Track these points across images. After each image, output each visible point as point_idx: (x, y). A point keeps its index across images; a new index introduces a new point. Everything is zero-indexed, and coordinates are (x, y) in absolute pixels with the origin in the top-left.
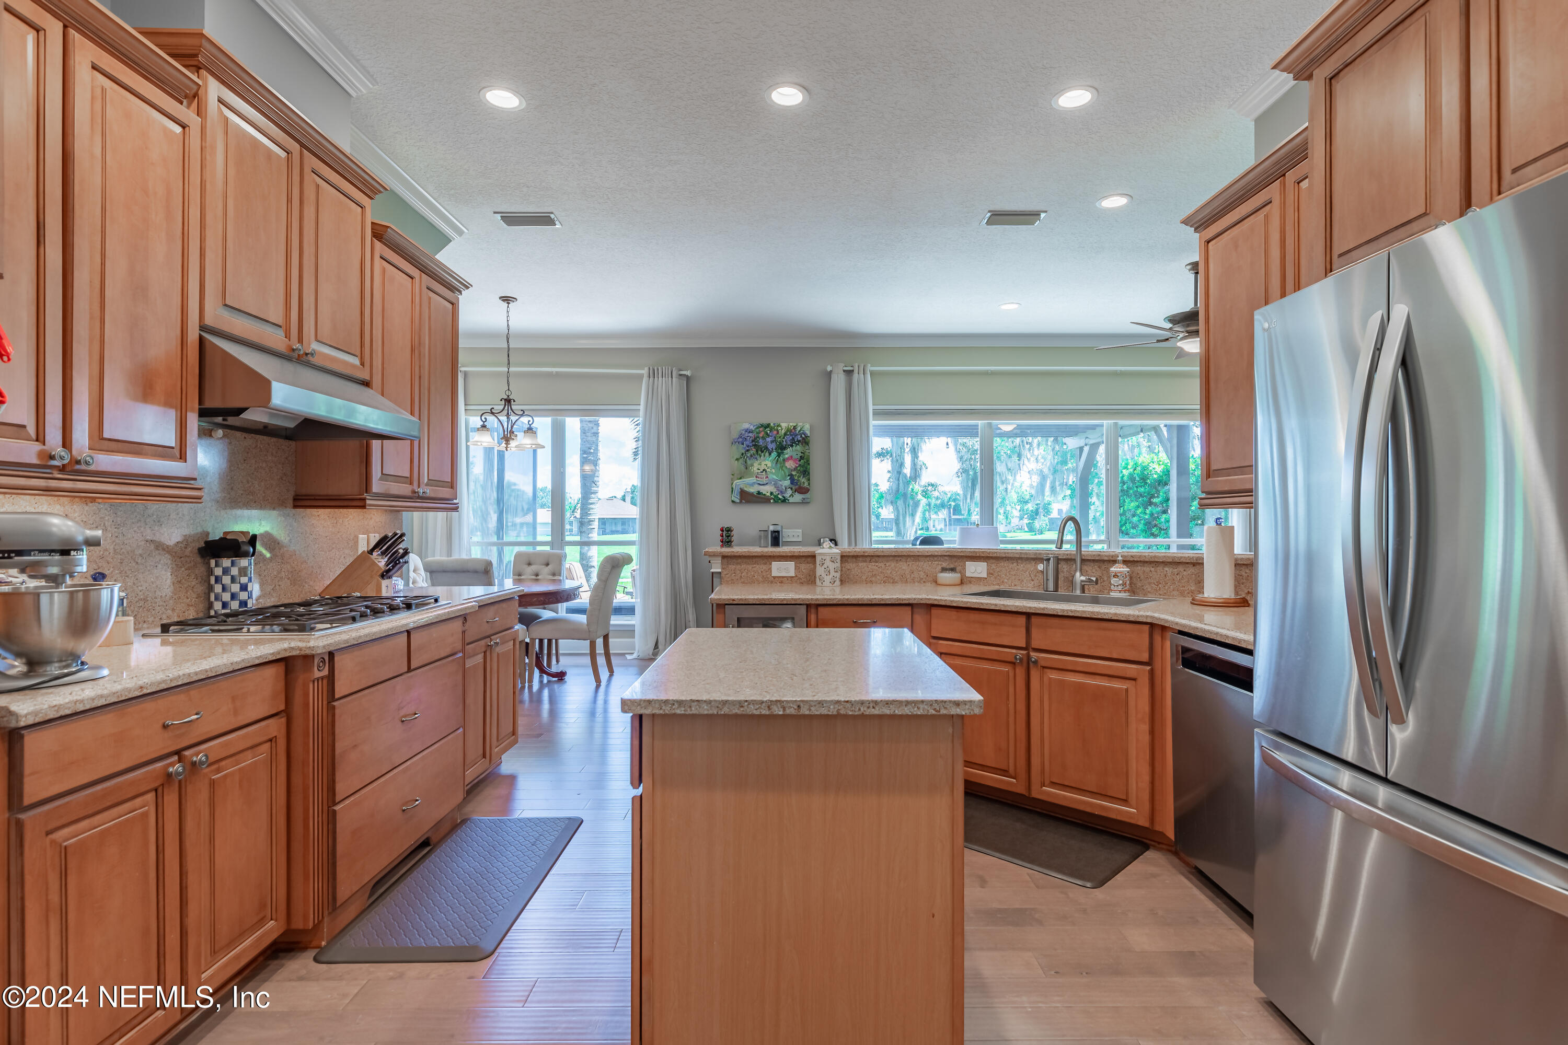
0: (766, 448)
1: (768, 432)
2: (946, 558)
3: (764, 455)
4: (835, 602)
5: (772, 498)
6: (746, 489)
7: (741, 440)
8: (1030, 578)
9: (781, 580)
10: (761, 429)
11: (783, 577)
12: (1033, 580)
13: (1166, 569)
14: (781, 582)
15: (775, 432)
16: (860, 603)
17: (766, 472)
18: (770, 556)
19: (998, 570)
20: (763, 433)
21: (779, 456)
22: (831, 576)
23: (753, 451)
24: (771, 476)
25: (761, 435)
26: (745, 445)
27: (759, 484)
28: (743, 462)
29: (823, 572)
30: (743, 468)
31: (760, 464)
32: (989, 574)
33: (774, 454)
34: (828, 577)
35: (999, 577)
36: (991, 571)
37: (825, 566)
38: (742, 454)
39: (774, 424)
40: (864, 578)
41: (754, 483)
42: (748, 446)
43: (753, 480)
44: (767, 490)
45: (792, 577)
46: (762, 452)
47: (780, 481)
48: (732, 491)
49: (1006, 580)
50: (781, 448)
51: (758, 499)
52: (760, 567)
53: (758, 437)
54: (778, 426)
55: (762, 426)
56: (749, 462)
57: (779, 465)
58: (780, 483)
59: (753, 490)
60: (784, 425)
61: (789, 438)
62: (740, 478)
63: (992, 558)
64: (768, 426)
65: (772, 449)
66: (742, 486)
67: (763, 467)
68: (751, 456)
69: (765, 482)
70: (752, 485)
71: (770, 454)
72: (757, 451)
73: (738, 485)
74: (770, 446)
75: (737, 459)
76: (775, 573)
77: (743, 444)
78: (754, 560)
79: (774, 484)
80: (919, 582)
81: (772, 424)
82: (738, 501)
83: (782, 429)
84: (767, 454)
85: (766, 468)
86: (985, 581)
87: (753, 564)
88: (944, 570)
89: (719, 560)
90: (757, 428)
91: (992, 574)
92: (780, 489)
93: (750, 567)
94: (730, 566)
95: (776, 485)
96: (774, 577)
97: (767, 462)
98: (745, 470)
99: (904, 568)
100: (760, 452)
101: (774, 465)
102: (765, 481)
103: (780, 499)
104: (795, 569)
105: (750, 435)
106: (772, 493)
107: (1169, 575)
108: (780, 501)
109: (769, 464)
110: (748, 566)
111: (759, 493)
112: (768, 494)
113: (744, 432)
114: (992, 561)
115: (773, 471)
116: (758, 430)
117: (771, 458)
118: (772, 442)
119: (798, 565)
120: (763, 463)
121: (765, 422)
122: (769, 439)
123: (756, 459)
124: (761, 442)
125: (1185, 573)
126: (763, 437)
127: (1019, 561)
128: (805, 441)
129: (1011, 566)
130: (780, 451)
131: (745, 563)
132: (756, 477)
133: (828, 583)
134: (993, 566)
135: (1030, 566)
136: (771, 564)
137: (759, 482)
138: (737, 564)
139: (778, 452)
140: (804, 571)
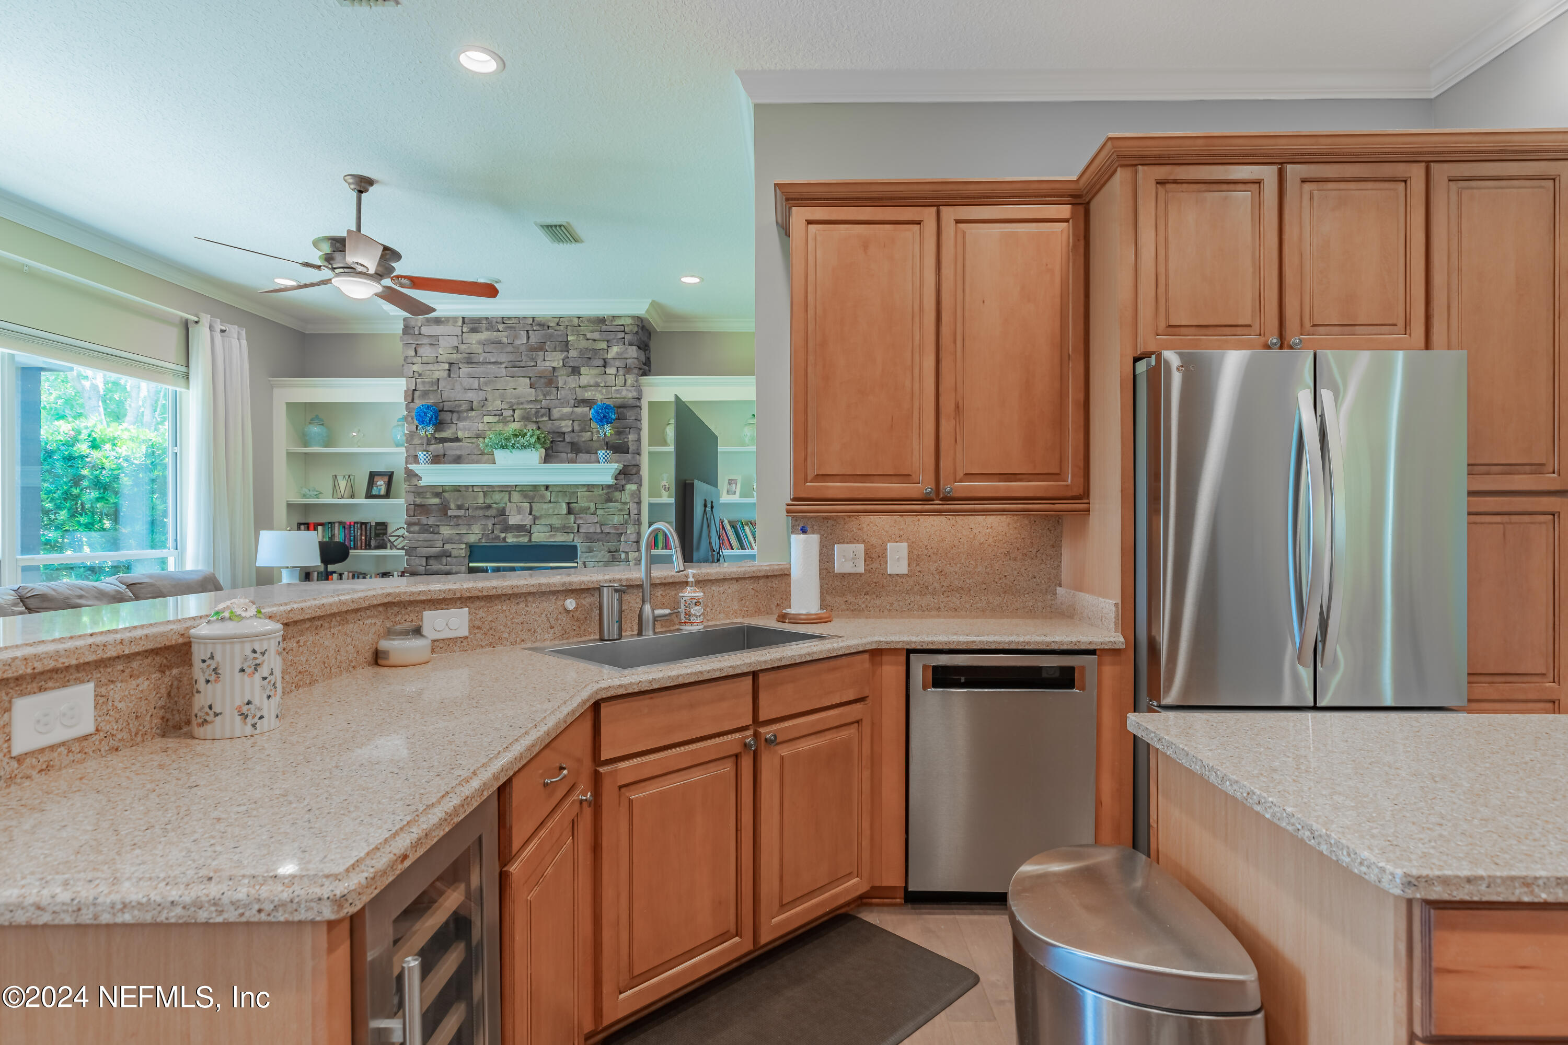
2: (381, 609)
8: (548, 625)
9: (46, 762)
11: (53, 748)
12: (552, 628)
13: (713, 588)
14: (47, 768)
19: (490, 618)
32: (473, 628)
35: (491, 632)
36: (477, 623)
45: (85, 738)
49: (506, 635)
63: (478, 598)
76: (23, 741)
80: (348, 670)
86: (465, 643)
88: (390, 633)
91: (479, 628)
96: (21, 758)
99: (326, 643)
104: (95, 708)
107: (716, 594)
114: (477, 603)
119: (103, 690)
125: (730, 591)
127: (530, 599)
129: (515, 608)
134: (481, 613)
135: (550, 606)
136: (11, 709)
140: (120, 706)
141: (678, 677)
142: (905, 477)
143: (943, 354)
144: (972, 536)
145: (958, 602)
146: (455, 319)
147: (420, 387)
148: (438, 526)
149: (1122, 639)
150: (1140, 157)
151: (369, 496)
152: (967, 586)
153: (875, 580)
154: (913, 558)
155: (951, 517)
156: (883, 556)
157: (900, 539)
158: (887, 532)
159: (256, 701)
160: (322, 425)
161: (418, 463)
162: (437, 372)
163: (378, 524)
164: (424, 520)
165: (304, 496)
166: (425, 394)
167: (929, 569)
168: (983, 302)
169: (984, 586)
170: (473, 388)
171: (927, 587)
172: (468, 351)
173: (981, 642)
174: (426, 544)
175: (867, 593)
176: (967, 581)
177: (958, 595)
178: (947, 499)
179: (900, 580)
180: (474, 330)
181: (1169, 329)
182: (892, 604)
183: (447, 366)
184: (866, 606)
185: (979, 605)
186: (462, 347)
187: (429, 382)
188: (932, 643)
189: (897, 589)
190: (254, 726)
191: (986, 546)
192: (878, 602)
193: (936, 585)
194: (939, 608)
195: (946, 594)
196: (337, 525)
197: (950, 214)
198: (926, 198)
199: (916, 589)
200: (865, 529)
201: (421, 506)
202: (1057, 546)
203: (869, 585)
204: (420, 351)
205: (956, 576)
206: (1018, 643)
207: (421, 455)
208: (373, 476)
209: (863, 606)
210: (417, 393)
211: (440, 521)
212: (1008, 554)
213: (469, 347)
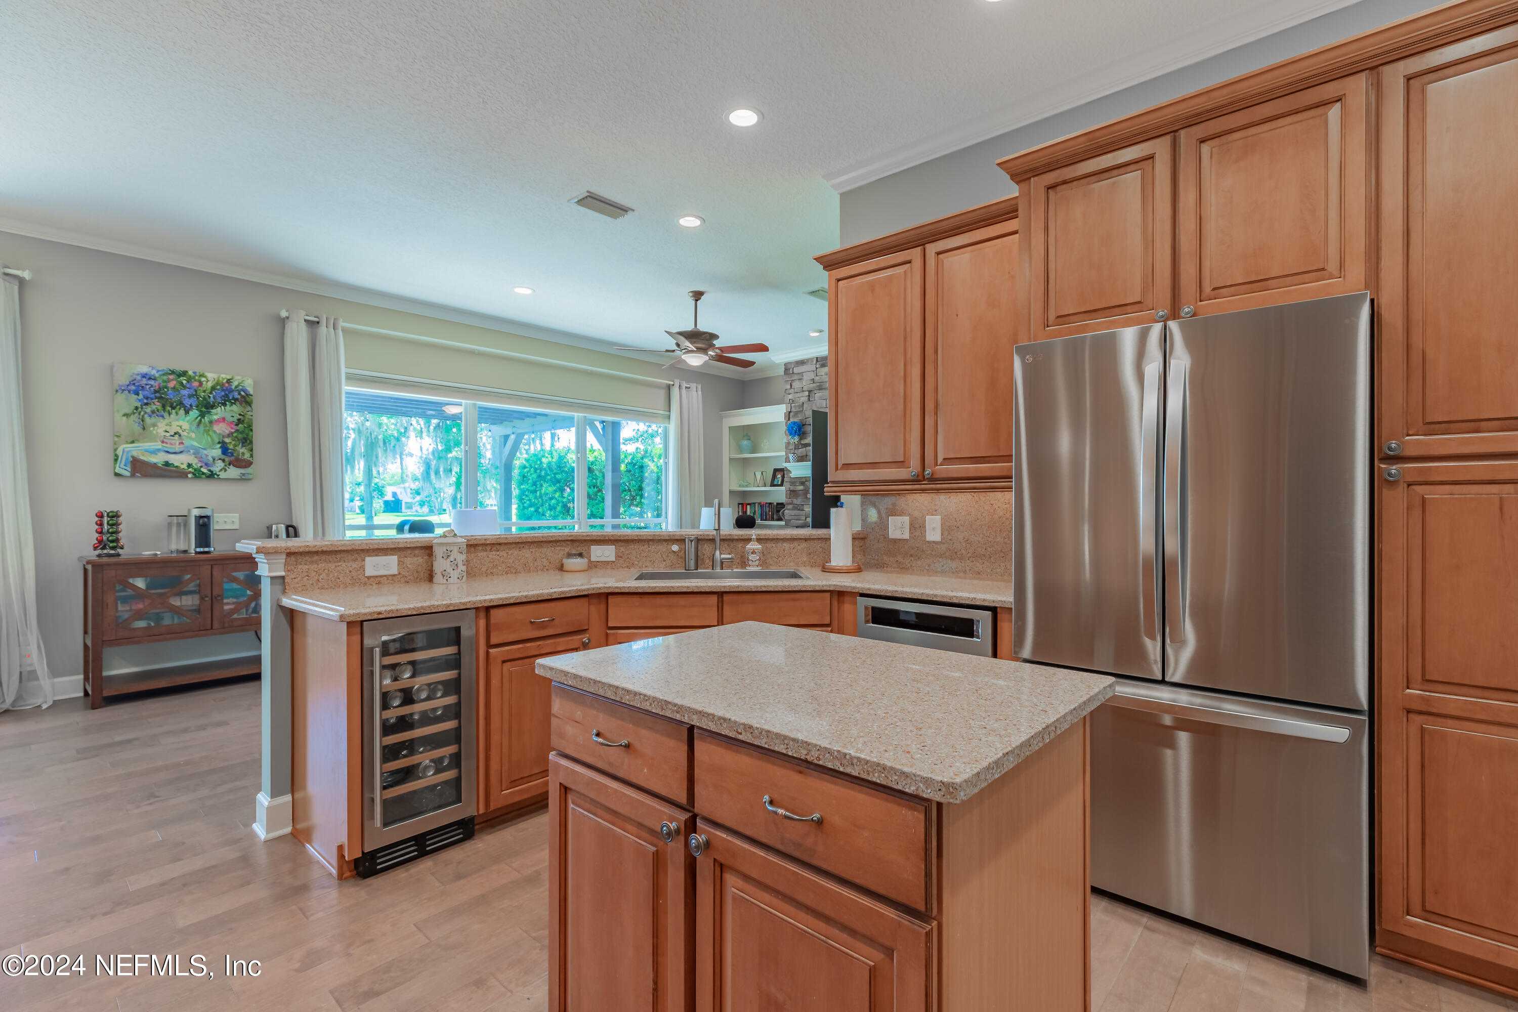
0: (181, 404)
1: (184, 382)
2: (569, 543)
3: (177, 413)
4: (512, 601)
5: (190, 472)
6: (142, 458)
7: (133, 388)
8: (662, 559)
9: (379, 581)
10: (171, 377)
11: (381, 576)
12: (664, 561)
14: (379, 583)
15: (196, 384)
16: (540, 599)
17: (180, 436)
18: (362, 550)
19: (627, 552)
20: (174, 382)
21: (202, 415)
22: (459, 570)
23: (157, 405)
24: (187, 442)
25: (171, 385)
26: (141, 397)
27: (168, 452)
28: (137, 420)
29: (448, 566)
30: (137, 428)
31: (169, 425)
32: (618, 556)
33: (194, 413)
34: (455, 571)
35: (628, 560)
36: (620, 554)
37: (452, 558)
38: (137, 408)
39: (195, 373)
40: (484, 569)
41: (159, 450)
42: (147, 398)
43: (159, 445)
44: (180, 461)
45: (394, 575)
46: (173, 408)
47: (205, 449)
48: (116, 460)
49: (637, 563)
50: (207, 407)
51: (168, 472)
52: (349, 565)
53: (166, 387)
54: (201, 376)
55: (173, 372)
56: (148, 420)
57: (202, 428)
58: (205, 452)
59: (158, 459)
60: (211, 376)
61: (218, 394)
62: (133, 442)
63: (621, 541)
64: (184, 373)
65: (191, 406)
66: (135, 454)
67: (174, 428)
68: (153, 412)
69: (177, 450)
70: (155, 452)
71: (187, 412)
72: (164, 406)
73: (128, 452)
74: (187, 402)
75: (126, 415)
76: (369, 572)
77: (138, 394)
78: (338, 556)
79: (194, 454)
80: (542, 570)
81: (190, 373)
82: (128, 474)
83: (208, 381)
84: (182, 412)
85: (180, 431)
86: (613, 565)
87: (337, 562)
88: (570, 555)
89: (282, 559)
90: (164, 375)
91: (621, 557)
92: (205, 460)
93: (332, 566)
94: (300, 567)
95: (196, 454)
96: (368, 578)
97: (181, 423)
98: (141, 431)
99: (527, 556)
100: (168, 408)
101: (194, 427)
102: (178, 448)
103: (203, 473)
104: (398, 565)
105: (152, 382)
106: (189, 465)
108: (204, 476)
109: (186, 426)
110: (330, 565)
111: (167, 464)
112: (185, 466)
113: (139, 378)
114: (620, 544)
115: (193, 435)
116: (165, 378)
117: (188, 418)
118: (190, 396)
119: (402, 559)
120: (175, 424)
121: (179, 368)
122: (185, 392)
123: (163, 416)
124: (171, 395)
126: (174, 388)
127: (651, 543)
128: (245, 400)
129: (642, 548)
130: (204, 409)
131: (325, 561)
132: (163, 442)
133: (456, 580)
134: (622, 549)
135: (663, 548)
136: (364, 560)
137: (166, 450)
138: (312, 563)
139: (201, 411)
140: (410, 566)
141: (656, 587)
142: (901, 464)
144: (992, 511)
145: (981, 567)
146: (812, 359)
147: (793, 410)
148: (803, 505)
150: (1031, 170)
151: (773, 485)
152: (988, 553)
153: (917, 545)
154: (946, 529)
155: (975, 495)
156: (923, 526)
157: (934, 513)
158: (926, 507)
159: (448, 570)
160: (749, 439)
161: (789, 462)
162: (802, 398)
163: (778, 504)
164: (795, 501)
165: (740, 486)
166: (796, 413)
167: (958, 538)
169: (1002, 554)
170: (823, 406)
171: (956, 553)
172: (820, 381)
173: (902, 592)
174: (796, 518)
175: (911, 556)
176: (989, 549)
177: (980, 561)
179: (936, 546)
180: (823, 366)
181: (1059, 319)
182: (929, 565)
183: (807, 393)
184: (911, 566)
185: (998, 570)
186: (817, 378)
187: (798, 406)
188: (869, 589)
189: (934, 553)
190: (447, 580)
191: (1004, 519)
192: (919, 563)
193: (963, 551)
194: (966, 571)
195: (971, 560)
196: (757, 504)
197: (932, 249)
198: (914, 241)
199: (947, 554)
200: (910, 505)
201: (794, 491)
203: (913, 549)
204: (794, 385)
205: (979, 545)
206: (928, 595)
207: (791, 456)
208: (776, 471)
209: (909, 565)
210: (792, 414)
211: (803, 502)
213: (820, 378)
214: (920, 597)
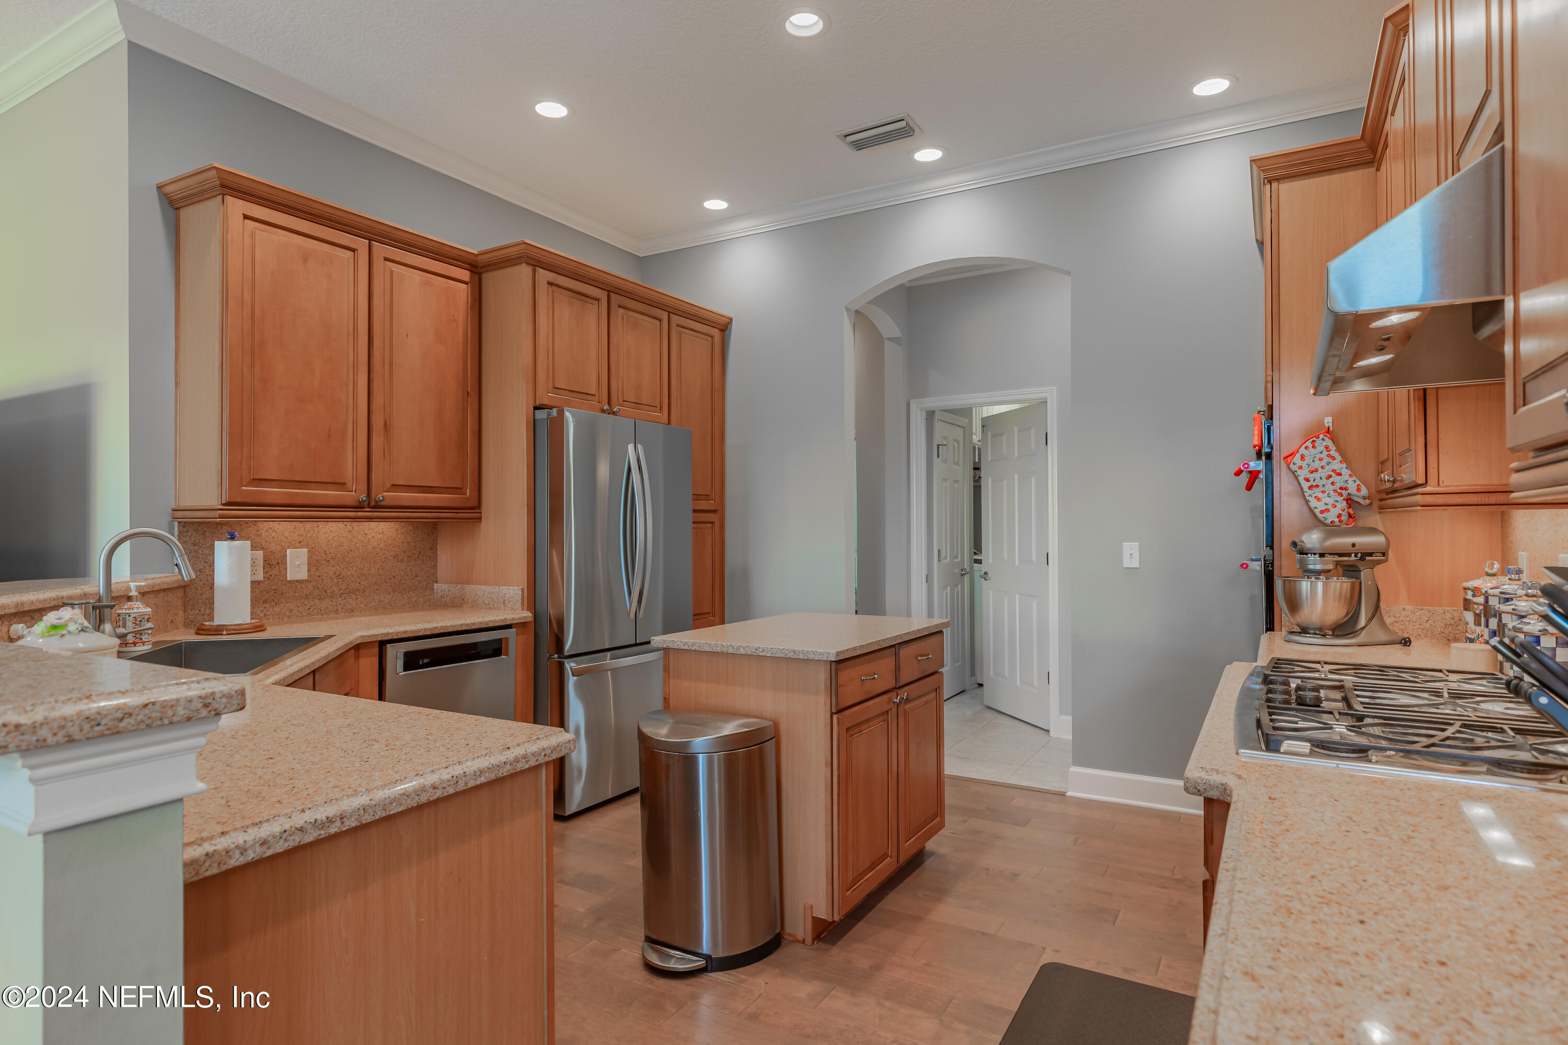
142: (341, 485)
143: (375, 376)
144: (366, 541)
145: (354, 603)
149: (530, 615)
150: (539, 261)
152: (363, 587)
153: (274, 587)
154: (312, 564)
155: (348, 524)
156: (282, 562)
157: (300, 544)
158: (286, 538)
167: (328, 573)
168: (407, 335)
169: (377, 587)
171: (326, 591)
173: (442, 627)
175: (265, 602)
176: (363, 583)
177: (354, 597)
178: (378, 506)
179: (299, 586)
181: (555, 390)
182: (291, 611)
184: (265, 615)
185: (372, 604)
188: (405, 632)
189: (297, 594)
191: (378, 550)
192: (277, 609)
193: (334, 588)
194: (337, 610)
195: (343, 597)
197: (379, 249)
198: (360, 230)
199: (315, 594)
200: (263, 535)
202: (434, 548)
203: (267, 593)
205: (353, 579)
209: (262, 615)
212: (396, 556)
214: (459, 629)
